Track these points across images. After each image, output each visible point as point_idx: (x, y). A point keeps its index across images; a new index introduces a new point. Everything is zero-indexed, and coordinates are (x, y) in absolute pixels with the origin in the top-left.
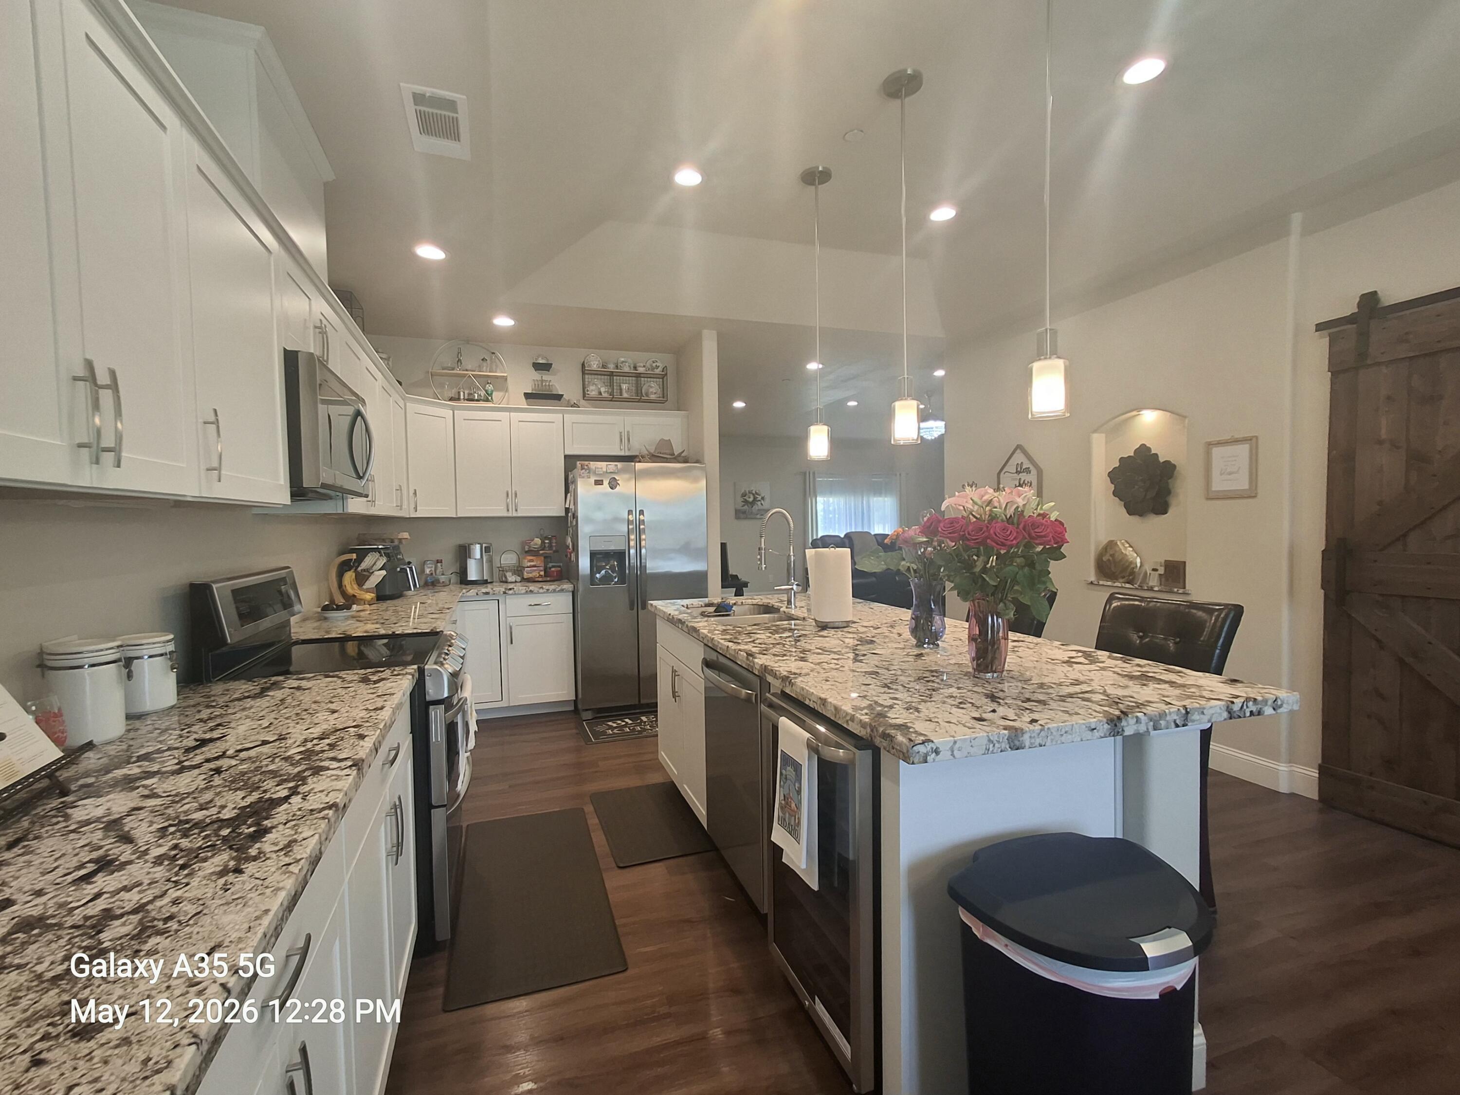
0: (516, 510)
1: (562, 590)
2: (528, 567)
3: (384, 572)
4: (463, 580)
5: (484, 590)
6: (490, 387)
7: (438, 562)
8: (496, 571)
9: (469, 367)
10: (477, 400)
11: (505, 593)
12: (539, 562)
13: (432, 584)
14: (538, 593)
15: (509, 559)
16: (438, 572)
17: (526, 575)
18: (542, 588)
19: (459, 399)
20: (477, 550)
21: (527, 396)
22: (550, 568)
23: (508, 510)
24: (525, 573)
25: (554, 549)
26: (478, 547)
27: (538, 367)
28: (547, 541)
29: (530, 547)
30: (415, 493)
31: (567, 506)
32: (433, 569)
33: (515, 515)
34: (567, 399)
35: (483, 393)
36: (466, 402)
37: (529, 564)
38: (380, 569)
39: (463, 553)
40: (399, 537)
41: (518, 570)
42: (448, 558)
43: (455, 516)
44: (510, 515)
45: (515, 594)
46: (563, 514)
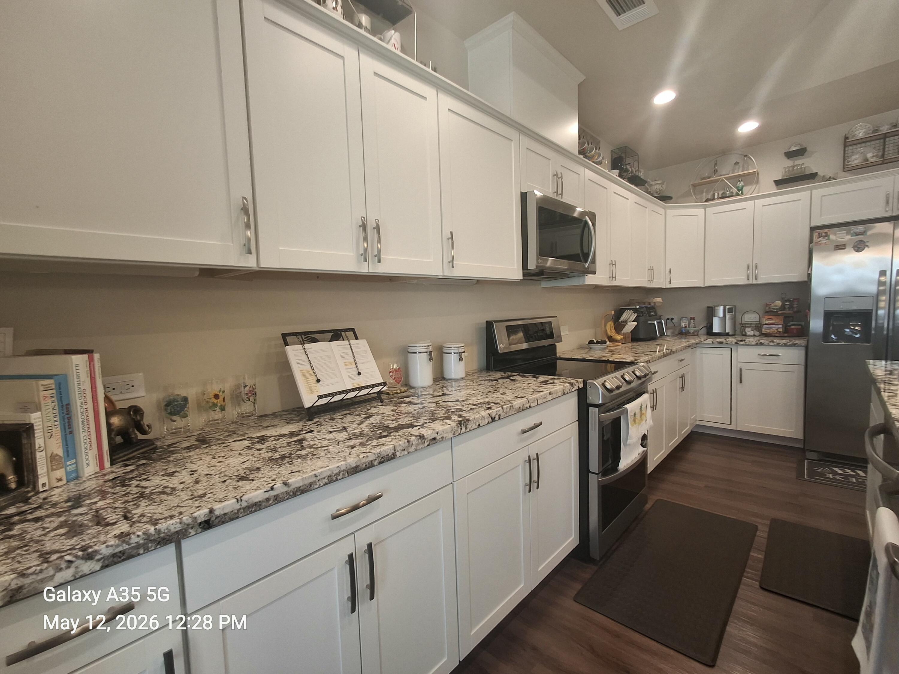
0: (756, 279)
1: (794, 345)
2: (766, 324)
3: (636, 323)
4: (710, 333)
5: (719, 340)
6: (741, 184)
7: (691, 318)
8: (738, 327)
9: (724, 173)
10: (729, 197)
11: (736, 343)
12: (779, 320)
13: (682, 334)
14: (768, 345)
15: (751, 318)
16: (691, 325)
17: (764, 331)
18: (773, 342)
19: (713, 199)
20: (720, 311)
21: (778, 183)
22: (790, 326)
23: (748, 279)
24: (763, 330)
25: (795, 310)
26: (722, 308)
27: (790, 155)
28: (787, 303)
29: (770, 308)
30: (670, 272)
31: (809, 272)
32: (687, 323)
33: (755, 282)
34: (822, 175)
35: (735, 190)
36: (719, 199)
37: (767, 322)
38: (633, 321)
39: (711, 312)
40: (654, 301)
41: (758, 327)
42: (700, 317)
43: (702, 286)
44: (750, 282)
45: (746, 345)
46: (806, 279)
